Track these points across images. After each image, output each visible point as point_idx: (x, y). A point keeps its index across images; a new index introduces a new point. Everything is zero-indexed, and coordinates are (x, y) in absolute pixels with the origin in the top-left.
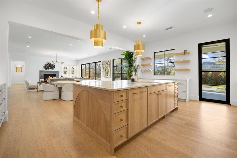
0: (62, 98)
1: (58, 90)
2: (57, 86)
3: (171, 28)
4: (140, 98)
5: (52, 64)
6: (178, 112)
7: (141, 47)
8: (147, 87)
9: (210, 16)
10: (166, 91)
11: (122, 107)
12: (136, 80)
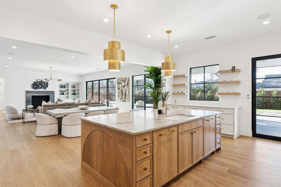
0: (62, 134)
1: (57, 123)
2: (54, 117)
3: (214, 37)
4: (168, 140)
5: (44, 82)
6: (221, 154)
7: (171, 66)
8: (178, 126)
9: (266, 23)
10: (203, 127)
11: (145, 153)
12: (164, 112)
